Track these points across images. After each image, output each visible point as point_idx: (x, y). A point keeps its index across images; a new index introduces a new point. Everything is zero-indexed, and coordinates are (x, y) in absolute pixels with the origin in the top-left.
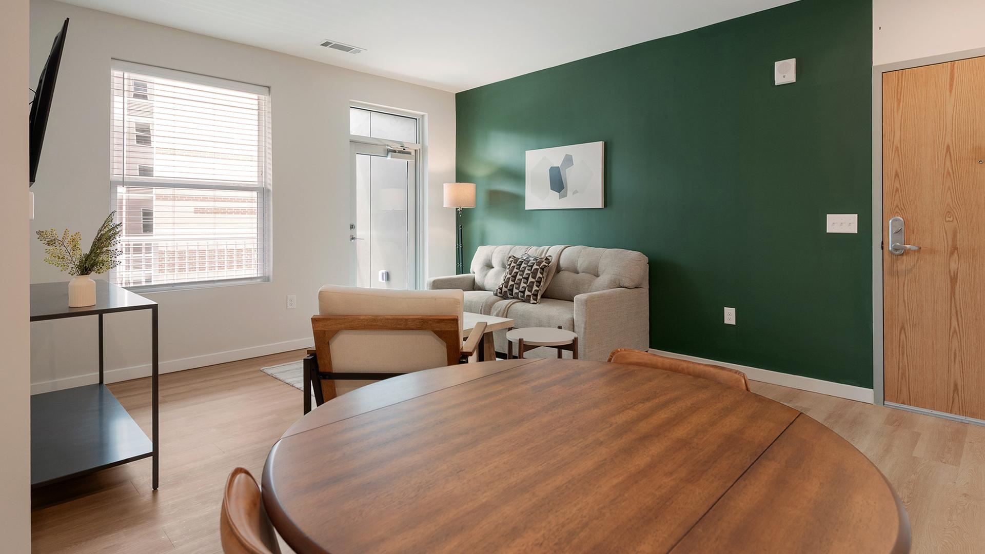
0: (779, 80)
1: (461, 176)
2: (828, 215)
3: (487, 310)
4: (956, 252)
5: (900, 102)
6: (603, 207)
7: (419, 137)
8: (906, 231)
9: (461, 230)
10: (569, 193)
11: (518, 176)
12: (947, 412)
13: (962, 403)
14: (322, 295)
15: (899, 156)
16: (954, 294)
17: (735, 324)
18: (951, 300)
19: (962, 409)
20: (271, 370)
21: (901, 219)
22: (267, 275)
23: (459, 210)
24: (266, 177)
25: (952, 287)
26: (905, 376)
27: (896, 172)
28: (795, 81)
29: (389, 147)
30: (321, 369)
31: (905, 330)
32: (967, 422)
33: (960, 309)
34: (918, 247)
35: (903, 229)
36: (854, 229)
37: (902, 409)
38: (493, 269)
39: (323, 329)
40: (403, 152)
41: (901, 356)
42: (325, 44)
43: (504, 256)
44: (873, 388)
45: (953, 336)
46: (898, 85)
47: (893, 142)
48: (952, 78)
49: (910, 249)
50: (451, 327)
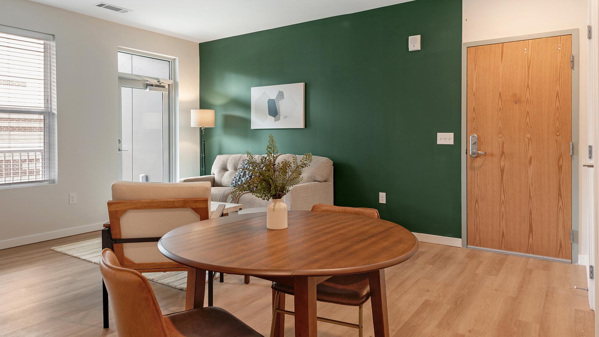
0: (411, 48)
1: (204, 105)
2: (438, 133)
3: (224, 199)
4: (504, 155)
5: (476, 65)
6: (304, 128)
7: (172, 75)
8: (478, 143)
9: (204, 144)
10: (281, 118)
11: (246, 105)
12: (499, 249)
13: (506, 244)
14: (114, 188)
15: (475, 98)
16: (503, 180)
17: (385, 203)
18: (501, 183)
19: (506, 246)
20: (59, 249)
21: (476, 136)
22: (52, 178)
23: (202, 129)
24: (51, 104)
25: (501, 175)
26: (478, 230)
27: (474, 107)
28: (420, 49)
29: (148, 82)
30: (114, 237)
31: (478, 202)
32: (509, 254)
33: (506, 188)
34: (485, 152)
35: (477, 142)
36: (451, 142)
37: (476, 249)
38: (228, 171)
39: (115, 209)
40: (160, 86)
41: (476, 218)
42: (100, 5)
43: (236, 162)
44: (461, 238)
45: (502, 204)
46: (475, 55)
47: (472, 89)
48: (502, 53)
49: (480, 154)
50: (203, 205)
